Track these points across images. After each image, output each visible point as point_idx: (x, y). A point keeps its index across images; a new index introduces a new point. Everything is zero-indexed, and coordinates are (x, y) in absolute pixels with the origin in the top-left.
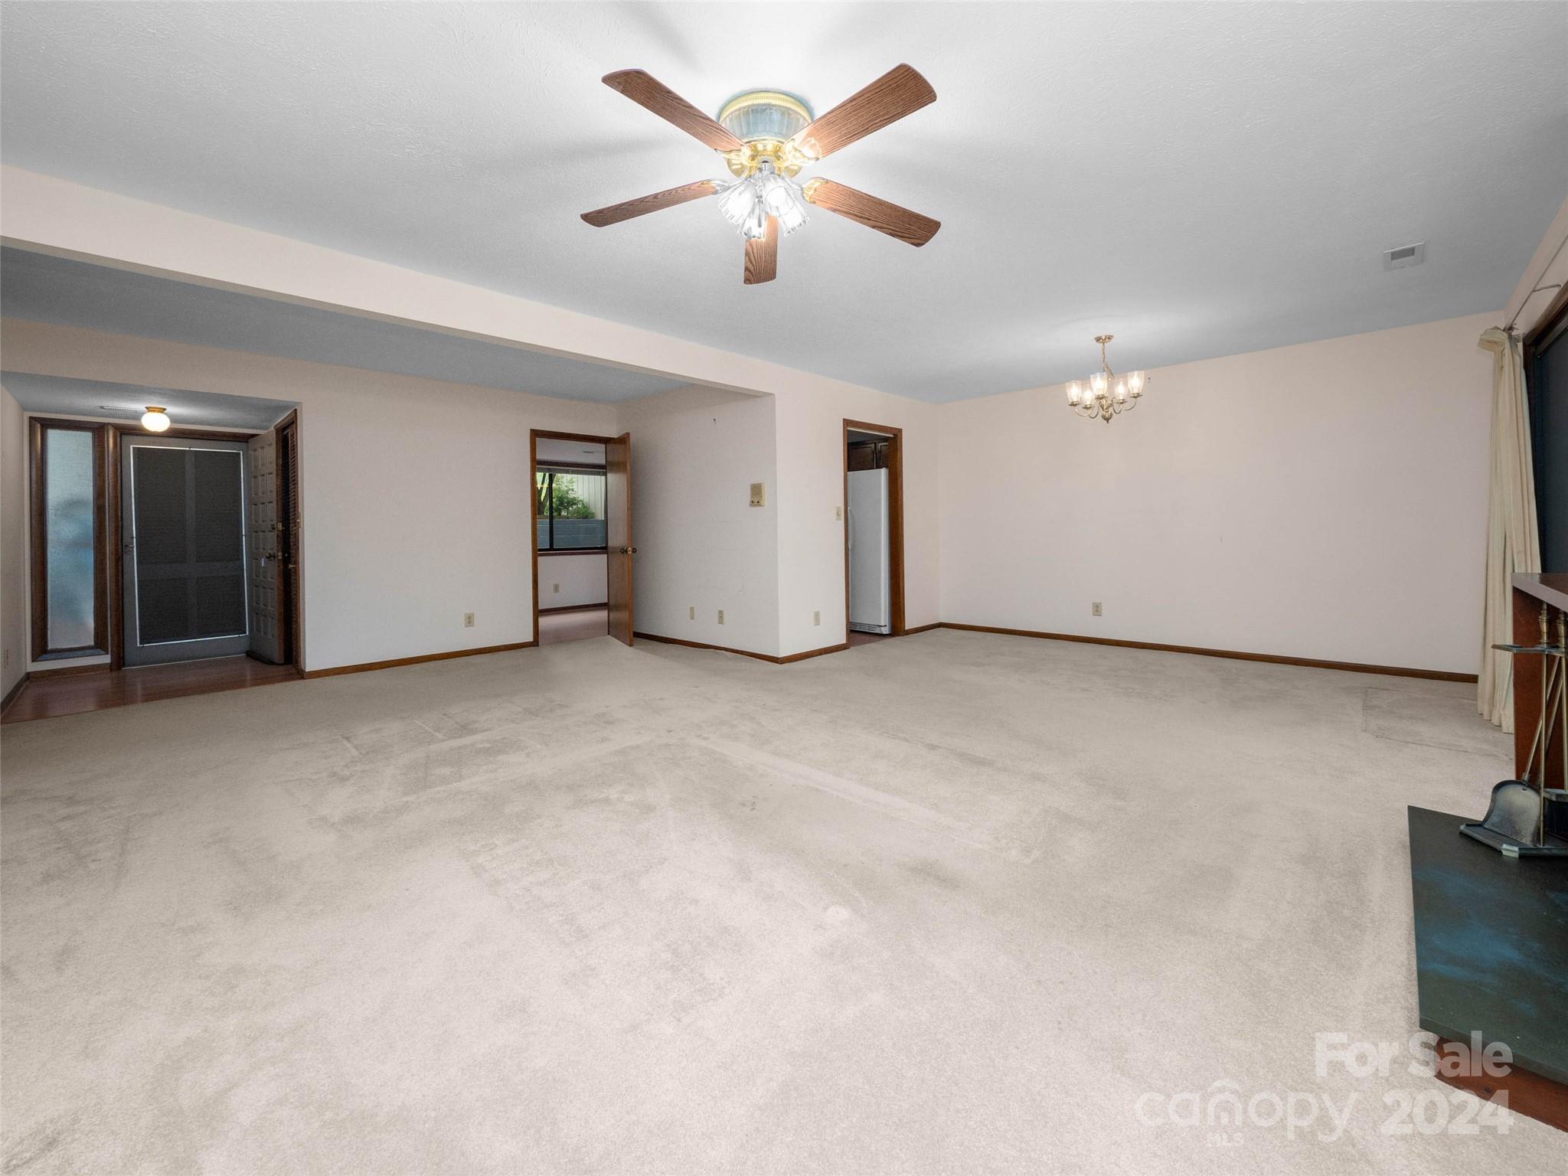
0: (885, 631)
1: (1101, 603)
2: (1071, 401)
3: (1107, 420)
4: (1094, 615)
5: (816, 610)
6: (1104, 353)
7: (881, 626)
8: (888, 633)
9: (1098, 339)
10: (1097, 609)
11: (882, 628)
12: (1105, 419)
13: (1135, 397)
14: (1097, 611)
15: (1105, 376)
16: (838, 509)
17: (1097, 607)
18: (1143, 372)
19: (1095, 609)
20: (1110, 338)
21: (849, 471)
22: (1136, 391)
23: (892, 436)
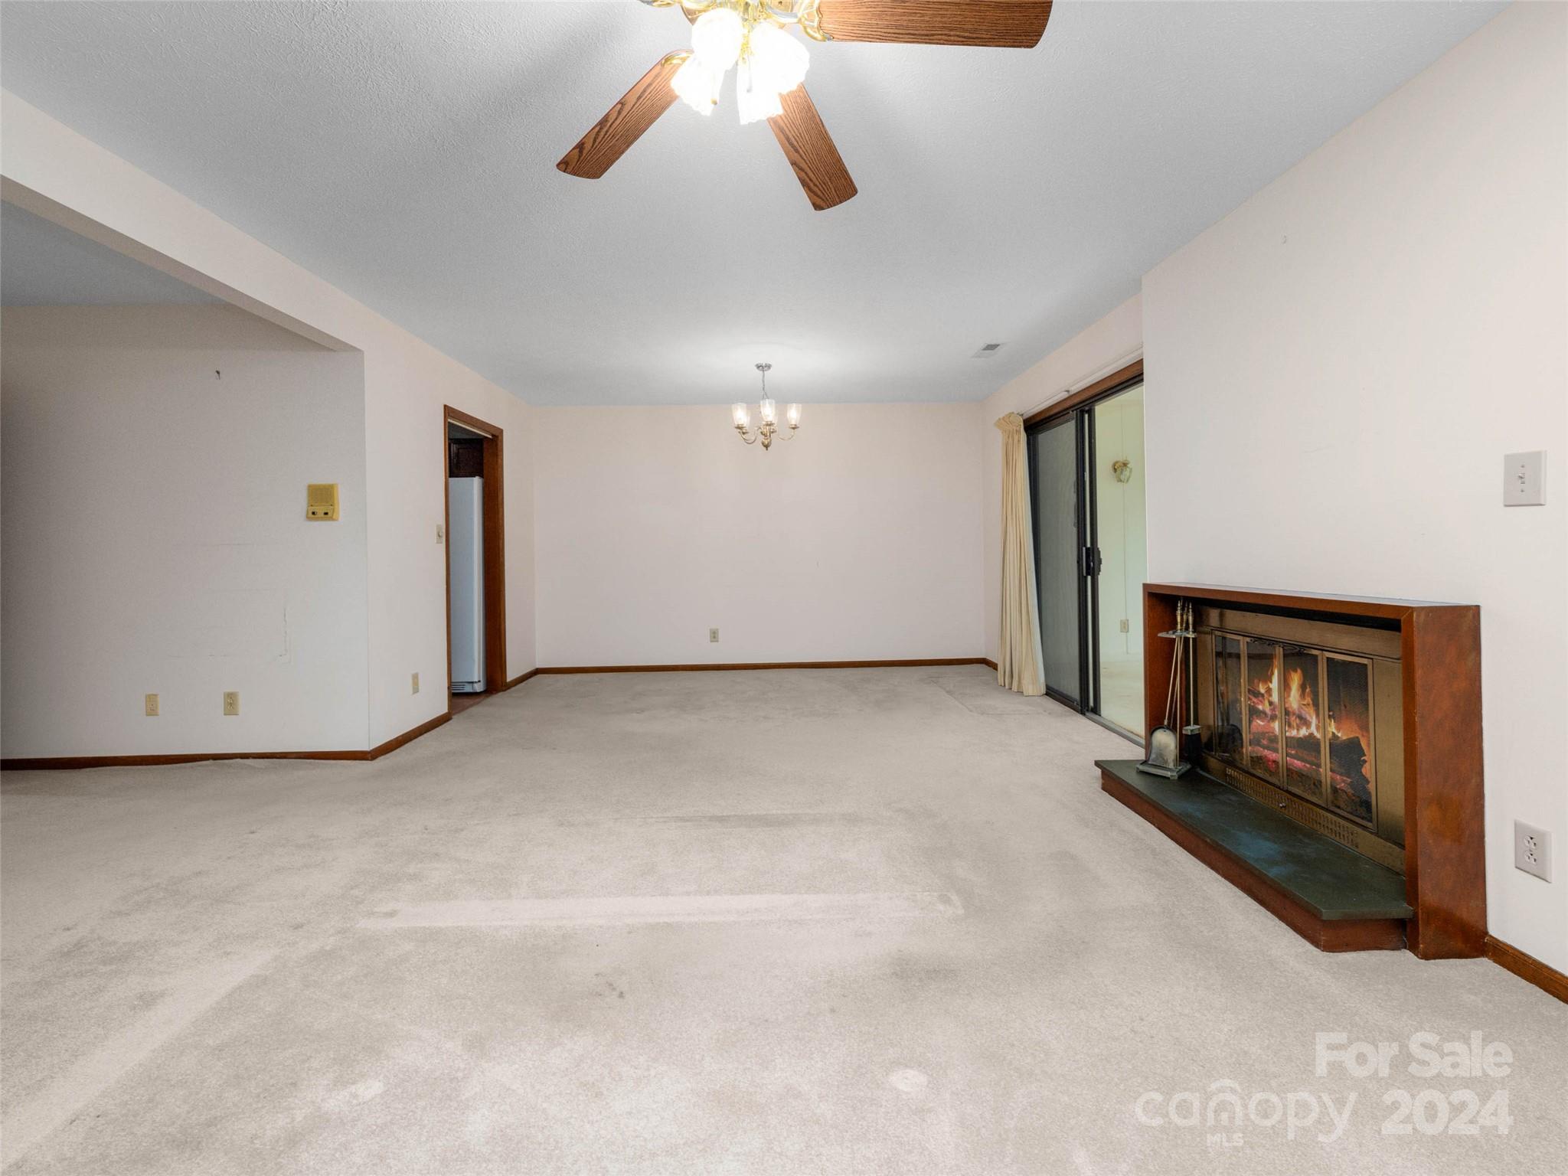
0: (479, 688)
1: (717, 630)
2: (736, 423)
3: (767, 446)
4: (711, 641)
5: (414, 672)
6: (763, 381)
7: (472, 683)
8: (482, 690)
9: (758, 367)
10: (714, 636)
11: (475, 685)
12: (765, 446)
13: (794, 428)
14: (714, 637)
15: (774, 404)
16: (439, 527)
17: (714, 633)
18: (800, 405)
19: (712, 635)
20: (769, 367)
21: (450, 477)
22: (793, 423)
23: (490, 437)
